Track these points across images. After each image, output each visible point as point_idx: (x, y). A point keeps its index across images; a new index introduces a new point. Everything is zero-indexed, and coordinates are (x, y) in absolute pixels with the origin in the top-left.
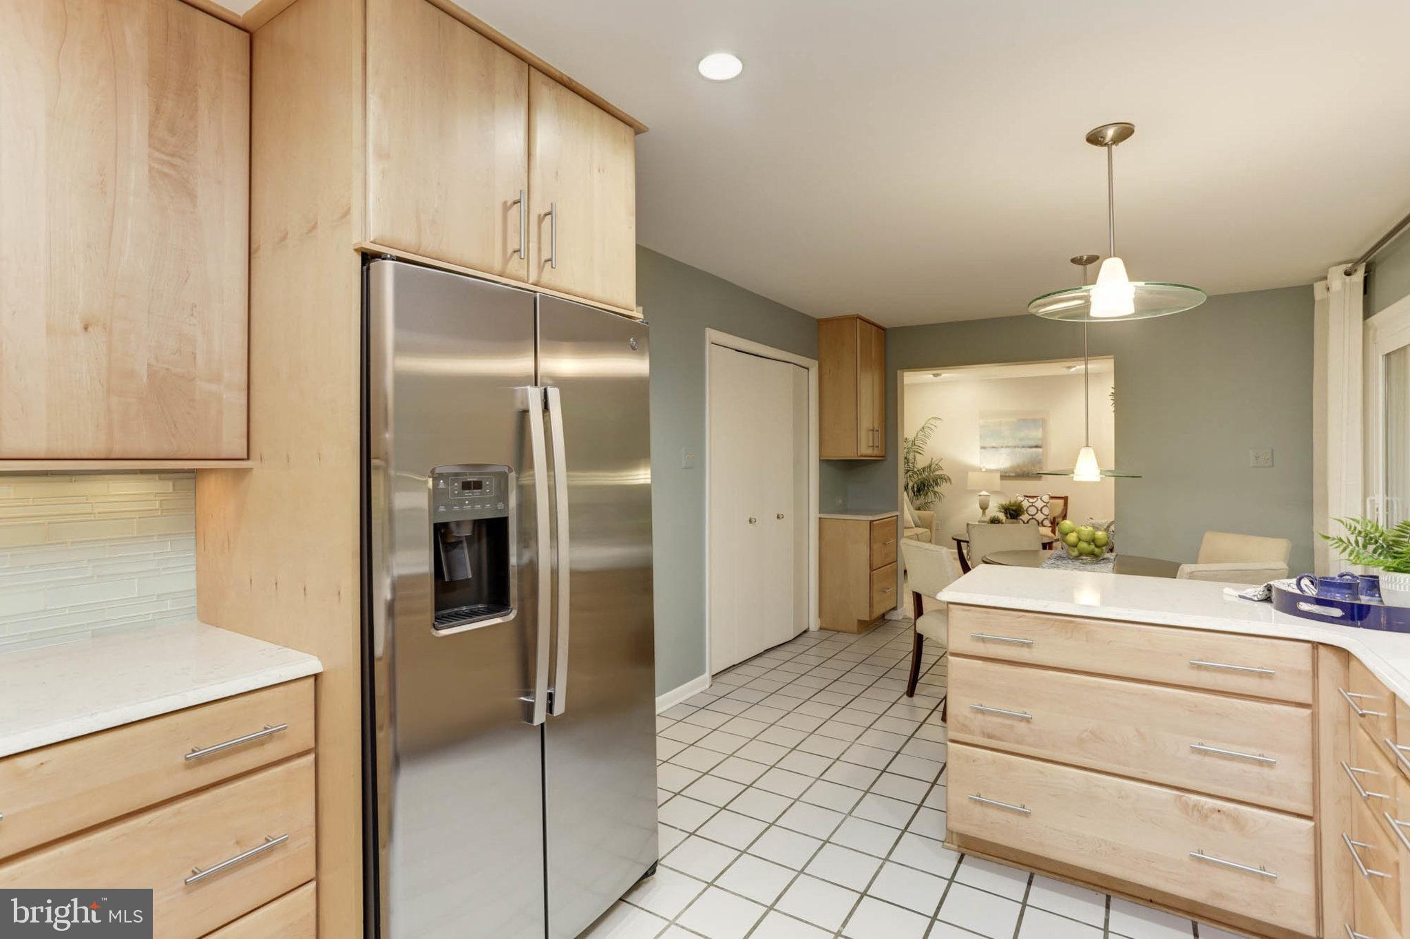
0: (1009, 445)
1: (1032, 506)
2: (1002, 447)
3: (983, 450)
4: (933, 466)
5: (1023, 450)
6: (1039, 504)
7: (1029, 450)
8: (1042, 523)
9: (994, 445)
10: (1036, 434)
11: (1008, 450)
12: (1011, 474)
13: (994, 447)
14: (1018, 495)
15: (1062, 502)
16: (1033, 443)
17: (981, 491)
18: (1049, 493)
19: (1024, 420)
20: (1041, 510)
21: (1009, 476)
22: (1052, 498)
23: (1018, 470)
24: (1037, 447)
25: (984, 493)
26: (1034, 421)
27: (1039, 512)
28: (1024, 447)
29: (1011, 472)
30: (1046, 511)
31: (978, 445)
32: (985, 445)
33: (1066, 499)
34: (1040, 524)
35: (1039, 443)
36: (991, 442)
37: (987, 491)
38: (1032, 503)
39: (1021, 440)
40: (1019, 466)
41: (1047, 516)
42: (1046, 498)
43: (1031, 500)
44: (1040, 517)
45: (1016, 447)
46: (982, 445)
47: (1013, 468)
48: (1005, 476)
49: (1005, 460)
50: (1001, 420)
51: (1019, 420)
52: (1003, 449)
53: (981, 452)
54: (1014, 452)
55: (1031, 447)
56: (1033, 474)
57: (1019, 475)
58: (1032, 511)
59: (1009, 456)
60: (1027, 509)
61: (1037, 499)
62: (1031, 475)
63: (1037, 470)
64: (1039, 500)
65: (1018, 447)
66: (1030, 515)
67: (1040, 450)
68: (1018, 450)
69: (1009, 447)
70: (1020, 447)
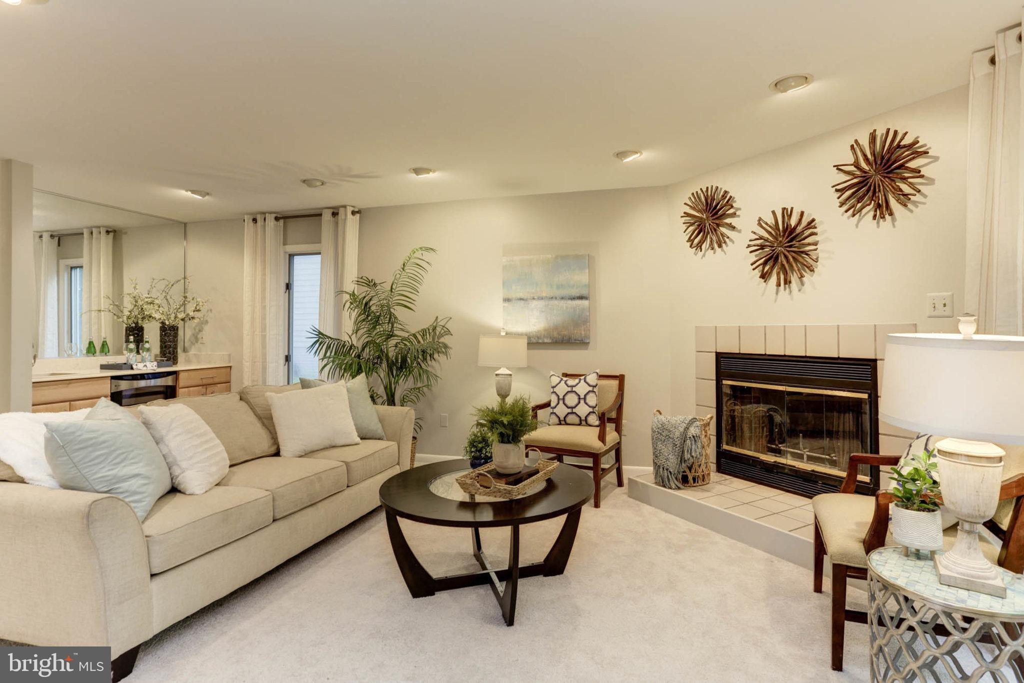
0: (544, 295)
1: (572, 391)
2: (534, 299)
3: (506, 304)
4: (438, 329)
5: (563, 303)
6: (582, 389)
7: (570, 302)
8: (586, 420)
9: (521, 295)
10: (581, 278)
11: (541, 304)
12: (546, 341)
13: (521, 299)
14: (552, 373)
15: (615, 383)
16: (575, 292)
17: (499, 368)
18: (598, 371)
19: (565, 257)
20: (585, 399)
21: (544, 343)
22: (601, 377)
23: (555, 334)
24: (581, 298)
25: (503, 371)
26: (577, 257)
27: (582, 402)
28: (562, 298)
29: (544, 336)
30: (592, 400)
31: (500, 296)
32: (510, 297)
33: (621, 378)
34: (584, 423)
35: (584, 292)
36: (517, 292)
37: (508, 369)
38: (572, 387)
39: (560, 286)
40: (556, 328)
41: (594, 407)
42: (592, 379)
43: (571, 382)
44: (583, 410)
45: (552, 298)
46: (506, 297)
47: (548, 332)
48: (534, 343)
49: (537, 319)
50: (532, 257)
51: (557, 257)
52: (535, 303)
53: (504, 306)
54: (549, 307)
55: (573, 298)
56: (575, 340)
57: (556, 341)
58: (571, 400)
59: (542, 312)
60: (564, 396)
61: (580, 379)
62: (573, 341)
63: (581, 334)
64: (582, 381)
65: (556, 298)
66: (568, 408)
67: (585, 303)
68: (556, 302)
69: (542, 299)
70: (558, 298)
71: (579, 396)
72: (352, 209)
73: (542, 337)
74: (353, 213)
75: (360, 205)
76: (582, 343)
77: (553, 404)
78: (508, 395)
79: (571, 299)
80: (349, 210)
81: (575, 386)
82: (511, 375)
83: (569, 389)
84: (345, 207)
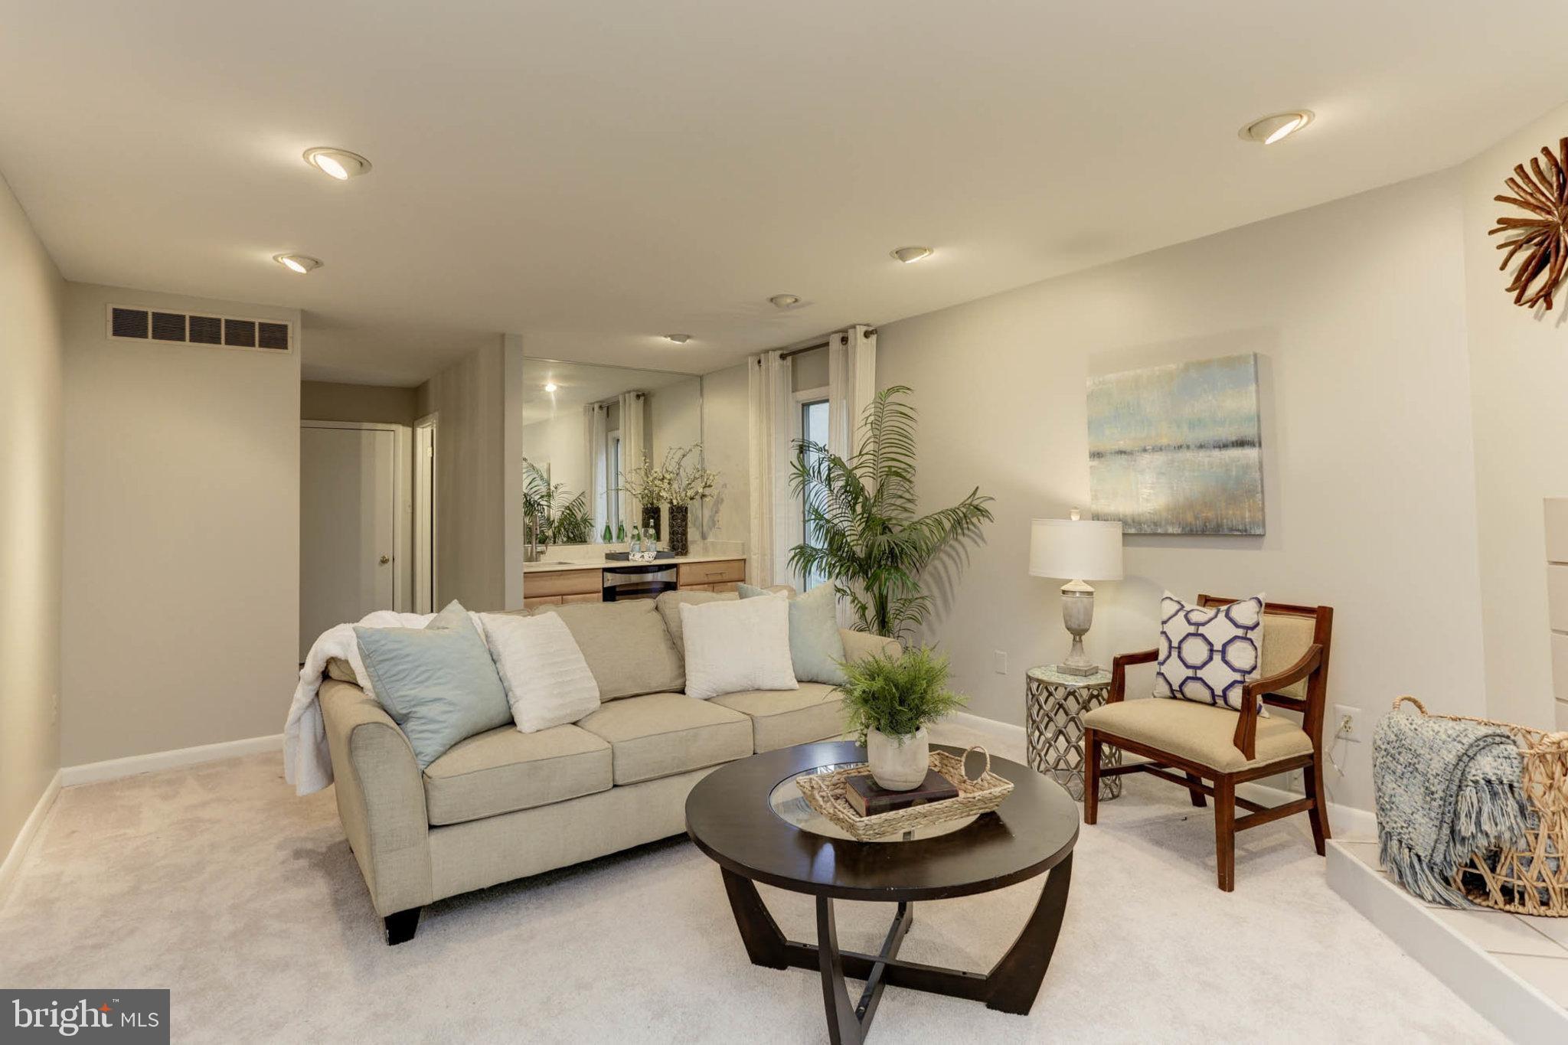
0: (1164, 441)
1: (1196, 635)
2: (1145, 450)
3: (1095, 463)
5: (1202, 456)
6: (1220, 631)
7: (1217, 453)
8: (1225, 697)
9: (1122, 445)
10: (1240, 404)
11: (1160, 459)
12: (1170, 530)
13: (1122, 452)
14: (1167, 594)
15: (1308, 624)
16: (1230, 433)
17: (1068, 580)
19: (1204, 365)
20: (1223, 652)
22: (1272, 608)
23: (1190, 517)
24: (1241, 443)
25: (1077, 585)
26: (1231, 363)
27: (1217, 657)
28: (1201, 447)
30: (1242, 655)
31: (1082, 443)
32: (1101, 449)
33: (1323, 617)
34: (1220, 702)
35: (1249, 432)
36: (1115, 438)
37: (1086, 581)
38: (1198, 625)
39: (1195, 423)
41: (1244, 672)
42: (1246, 612)
43: (1200, 614)
44: (1218, 675)
45: (1180, 447)
46: (1094, 449)
49: (1152, 488)
50: (1139, 371)
51: (1187, 368)
52: (1147, 457)
53: (1091, 467)
54: (1176, 464)
55: (1224, 446)
56: (1231, 530)
57: (1191, 530)
58: (1195, 651)
59: (1163, 474)
60: (1181, 642)
61: (1218, 611)
62: (1226, 532)
63: (1243, 518)
64: (1222, 615)
65: (1188, 447)
66: (1188, 666)
67: (1251, 453)
68: (1188, 455)
69: (1161, 449)
70: (1192, 446)
71: (1210, 644)
72: (864, 329)
73: (1163, 523)
74: (867, 335)
75: (877, 320)
76: (1247, 533)
77: (1161, 657)
78: (1086, 630)
79: (1220, 447)
80: (861, 330)
81: (1203, 624)
82: (1090, 594)
83: (1192, 629)
84: (854, 327)
